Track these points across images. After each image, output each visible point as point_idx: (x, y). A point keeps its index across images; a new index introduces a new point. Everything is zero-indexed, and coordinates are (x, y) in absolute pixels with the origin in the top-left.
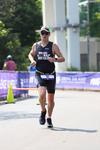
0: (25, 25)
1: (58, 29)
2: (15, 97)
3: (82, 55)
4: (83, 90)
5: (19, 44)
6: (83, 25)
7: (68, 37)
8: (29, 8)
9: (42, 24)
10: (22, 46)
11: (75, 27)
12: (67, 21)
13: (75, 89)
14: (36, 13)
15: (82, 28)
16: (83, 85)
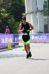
0: (17, 11)
1: (33, 13)
2: (12, 47)
3: (45, 25)
4: (45, 43)
5: (14, 20)
6: (45, 11)
7: (38, 17)
8: (18, 3)
9: (25, 10)
10: (16, 21)
11: (41, 11)
12: (37, 9)
13: (41, 42)
14: (22, 5)
15: (44, 12)
16: (45, 40)
